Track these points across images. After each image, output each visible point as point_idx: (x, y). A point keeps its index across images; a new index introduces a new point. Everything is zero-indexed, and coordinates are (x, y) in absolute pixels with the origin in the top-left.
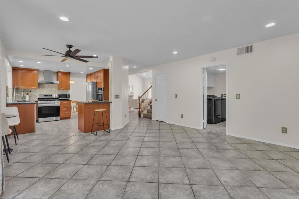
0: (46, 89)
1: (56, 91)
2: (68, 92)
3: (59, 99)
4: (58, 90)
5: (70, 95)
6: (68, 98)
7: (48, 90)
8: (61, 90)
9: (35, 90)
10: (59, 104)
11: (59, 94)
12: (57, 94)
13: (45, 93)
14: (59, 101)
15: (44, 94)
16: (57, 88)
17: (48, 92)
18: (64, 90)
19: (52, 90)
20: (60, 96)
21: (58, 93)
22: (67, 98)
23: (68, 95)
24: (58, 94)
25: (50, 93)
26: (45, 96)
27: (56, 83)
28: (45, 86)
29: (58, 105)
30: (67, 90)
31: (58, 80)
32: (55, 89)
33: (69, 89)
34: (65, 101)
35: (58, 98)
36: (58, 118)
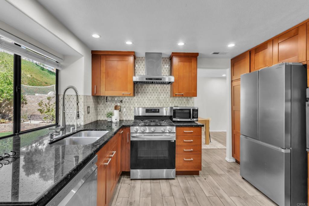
0: (149, 97)
1: (168, 100)
2: (191, 102)
3: (174, 119)
4: (172, 98)
5: (197, 110)
6: (193, 118)
7: (152, 98)
8: (177, 98)
9: (131, 98)
10: (175, 135)
11: (174, 108)
12: (169, 108)
13: (148, 104)
14: (175, 127)
15: (146, 107)
16: (170, 94)
17: (152, 103)
18: (183, 98)
19: (161, 98)
20: (175, 112)
21: (171, 106)
22: (190, 118)
23: (193, 110)
24: (171, 108)
25: (156, 106)
26: (148, 111)
27: (167, 80)
28: (148, 90)
29: (172, 137)
30: (189, 98)
31: (171, 74)
32: (165, 95)
33: (195, 95)
34: (186, 126)
35: (170, 118)
36: (172, 172)
